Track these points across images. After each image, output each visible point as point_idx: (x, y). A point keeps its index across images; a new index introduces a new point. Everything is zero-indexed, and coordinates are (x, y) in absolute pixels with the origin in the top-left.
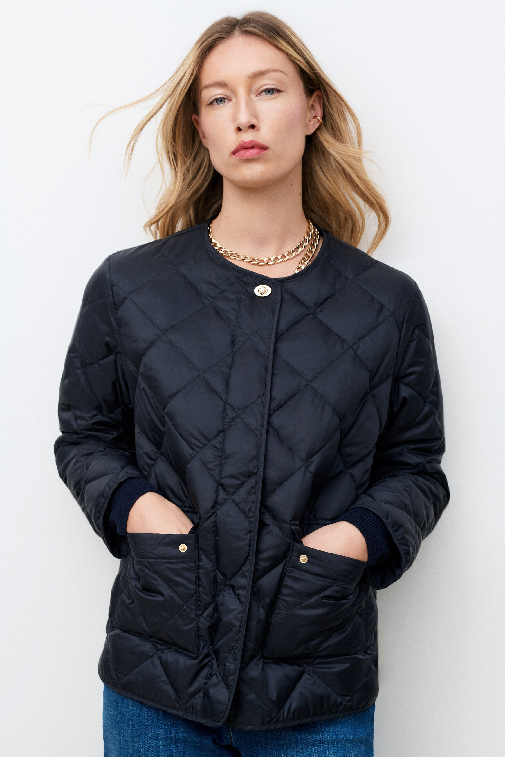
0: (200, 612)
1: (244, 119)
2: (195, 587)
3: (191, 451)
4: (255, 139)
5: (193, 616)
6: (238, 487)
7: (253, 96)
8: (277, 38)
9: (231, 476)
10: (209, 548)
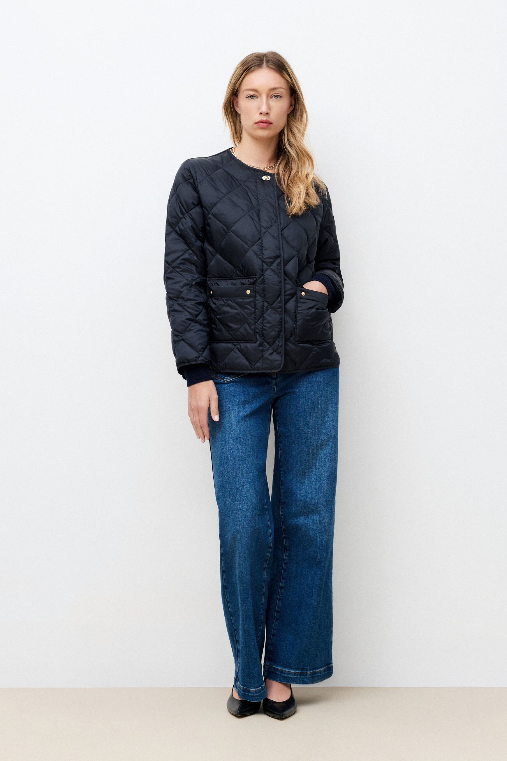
0: (256, 321)
1: (264, 109)
2: (254, 310)
3: (248, 247)
4: (268, 119)
5: (253, 323)
6: (273, 262)
7: (269, 98)
8: (283, 72)
9: (269, 258)
10: (261, 291)
